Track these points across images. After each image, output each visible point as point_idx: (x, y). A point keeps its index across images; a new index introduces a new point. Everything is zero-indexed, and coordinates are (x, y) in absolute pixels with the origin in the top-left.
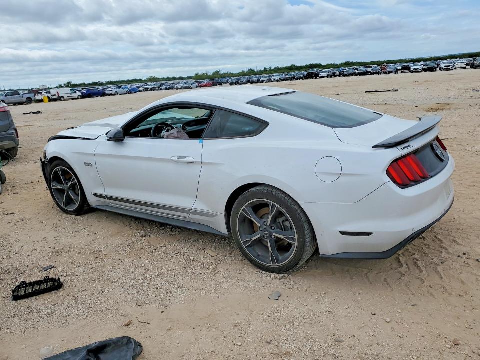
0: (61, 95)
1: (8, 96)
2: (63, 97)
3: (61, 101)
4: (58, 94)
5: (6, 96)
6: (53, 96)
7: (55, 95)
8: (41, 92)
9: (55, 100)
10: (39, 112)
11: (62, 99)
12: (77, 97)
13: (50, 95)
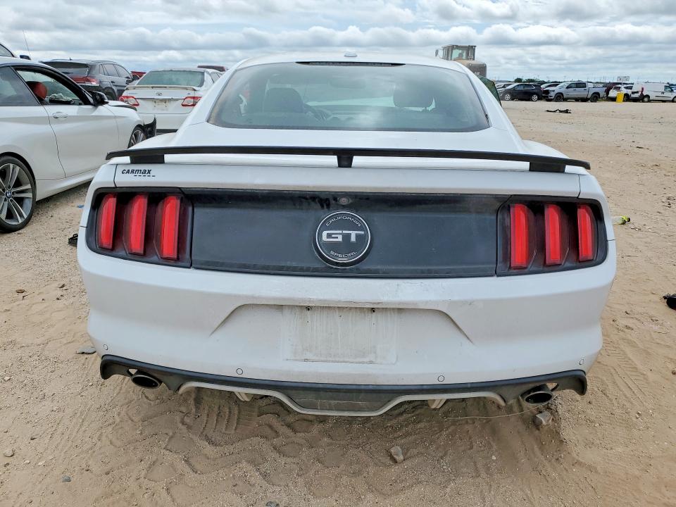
0: (645, 94)
1: (571, 87)
2: (648, 96)
3: (643, 102)
4: (642, 92)
5: (567, 88)
6: (633, 93)
7: (637, 92)
8: (620, 86)
9: (635, 100)
10: (566, 111)
11: (646, 99)
12: (671, 99)
13: (629, 92)
